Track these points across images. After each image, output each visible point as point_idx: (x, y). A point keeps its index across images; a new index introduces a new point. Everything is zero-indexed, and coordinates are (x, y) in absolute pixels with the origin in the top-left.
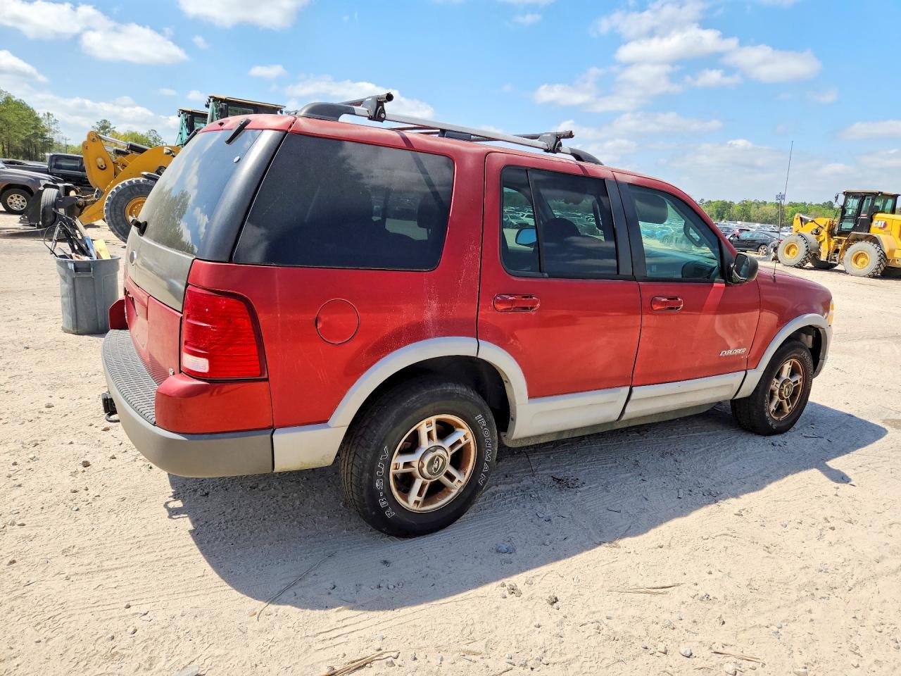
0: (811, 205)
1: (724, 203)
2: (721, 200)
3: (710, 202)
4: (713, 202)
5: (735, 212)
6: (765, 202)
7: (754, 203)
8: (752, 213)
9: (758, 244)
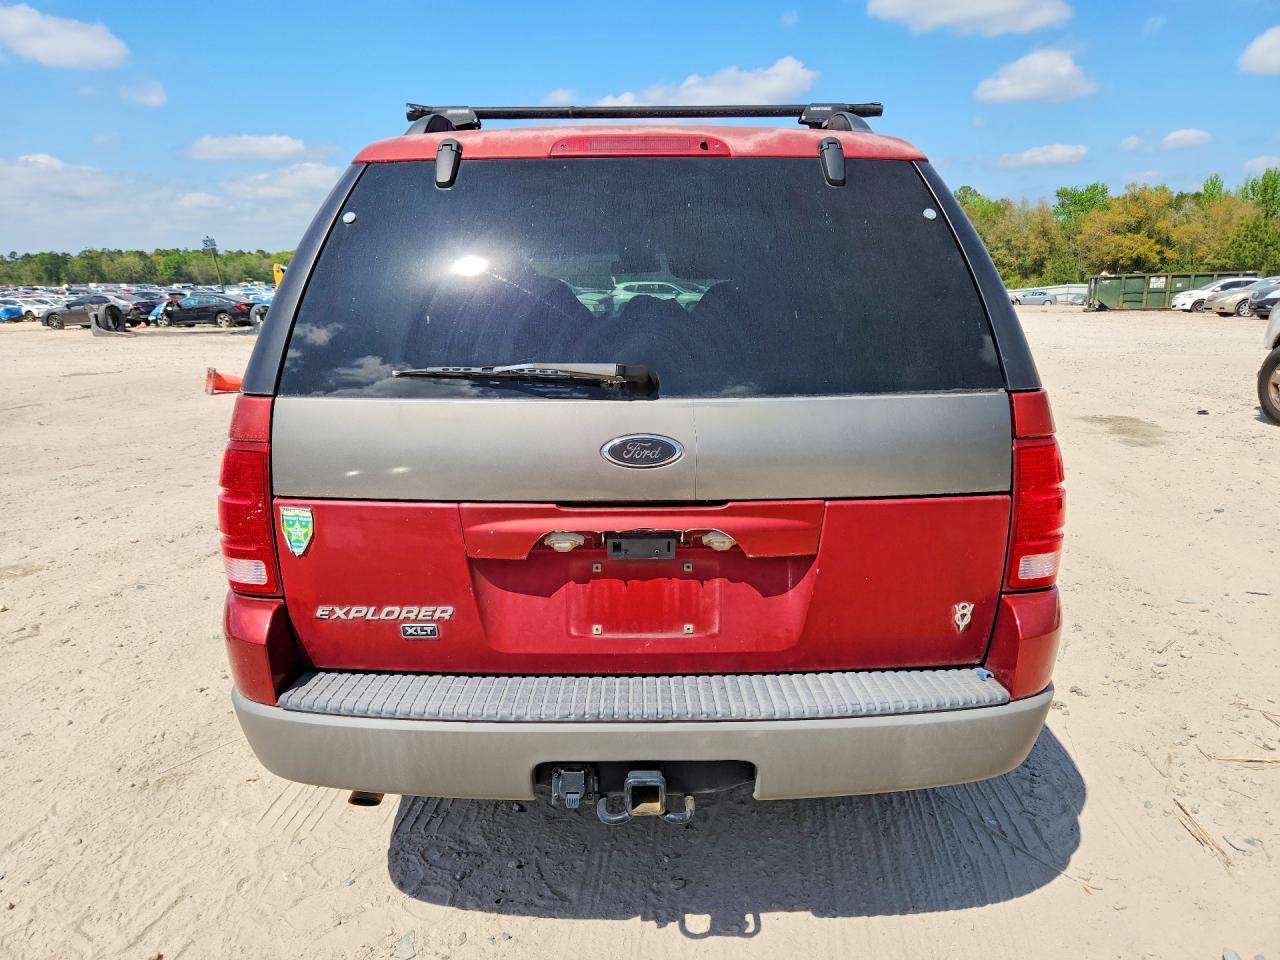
0: (186, 251)
1: (54, 257)
2: (47, 251)
3: (28, 255)
4: (36, 256)
5: (76, 269)
6: (120, 251)
7: (102, 253)
8: (105, 269)
9: (213, 312)
